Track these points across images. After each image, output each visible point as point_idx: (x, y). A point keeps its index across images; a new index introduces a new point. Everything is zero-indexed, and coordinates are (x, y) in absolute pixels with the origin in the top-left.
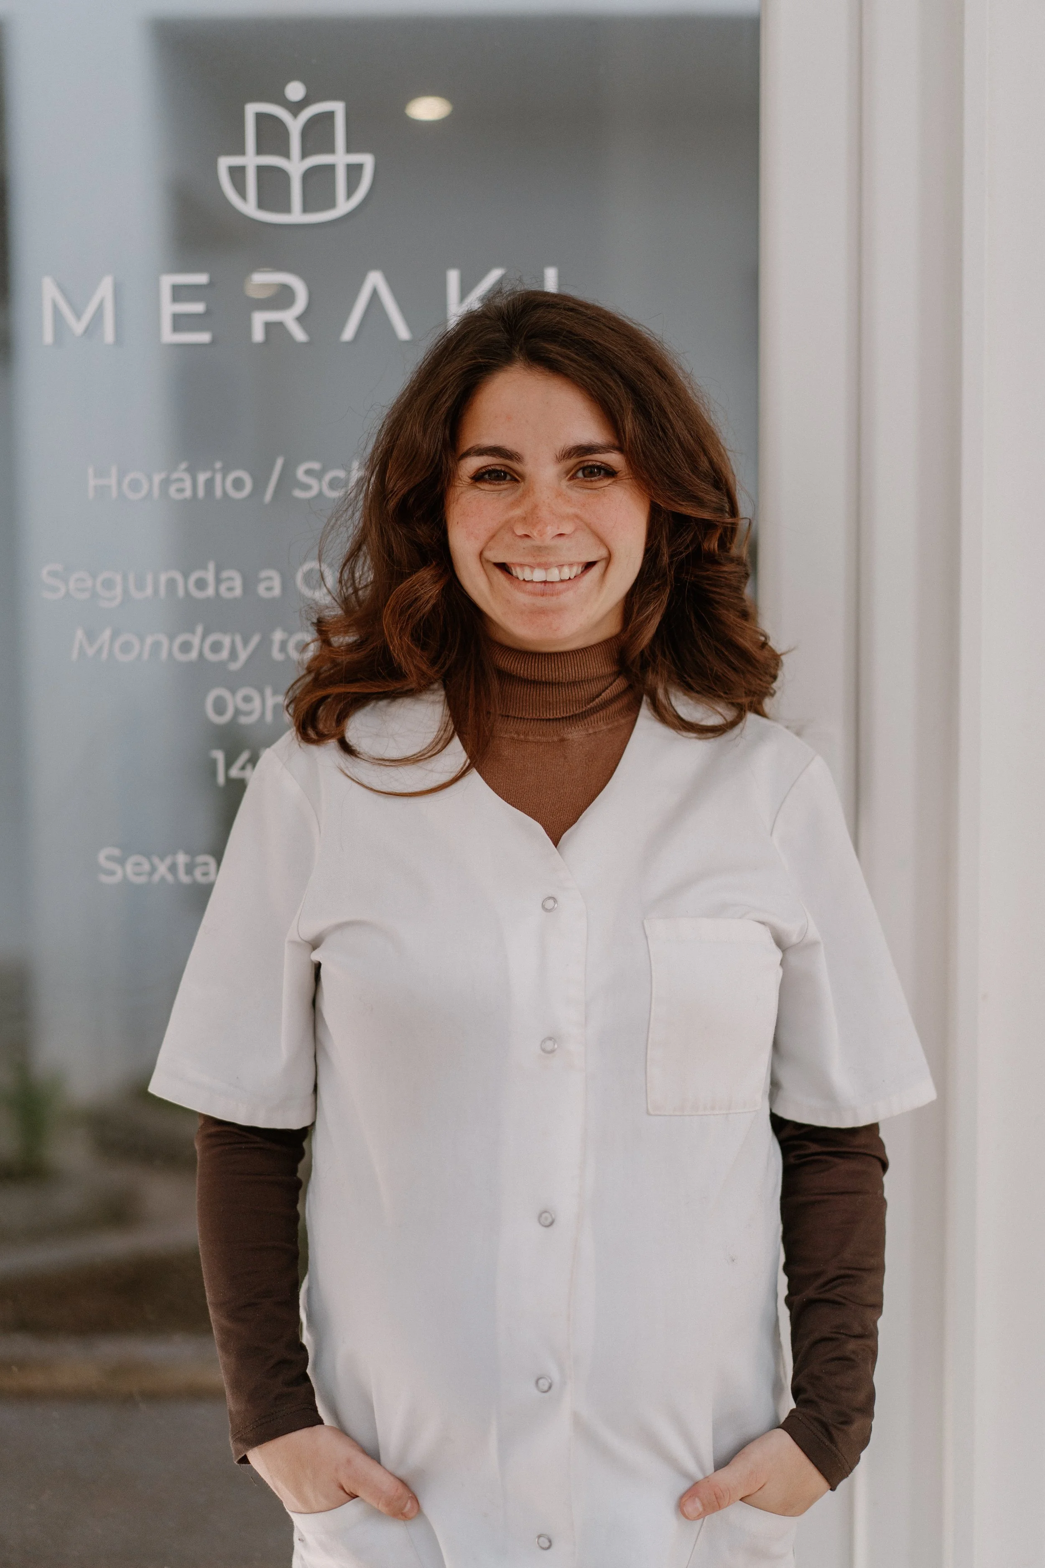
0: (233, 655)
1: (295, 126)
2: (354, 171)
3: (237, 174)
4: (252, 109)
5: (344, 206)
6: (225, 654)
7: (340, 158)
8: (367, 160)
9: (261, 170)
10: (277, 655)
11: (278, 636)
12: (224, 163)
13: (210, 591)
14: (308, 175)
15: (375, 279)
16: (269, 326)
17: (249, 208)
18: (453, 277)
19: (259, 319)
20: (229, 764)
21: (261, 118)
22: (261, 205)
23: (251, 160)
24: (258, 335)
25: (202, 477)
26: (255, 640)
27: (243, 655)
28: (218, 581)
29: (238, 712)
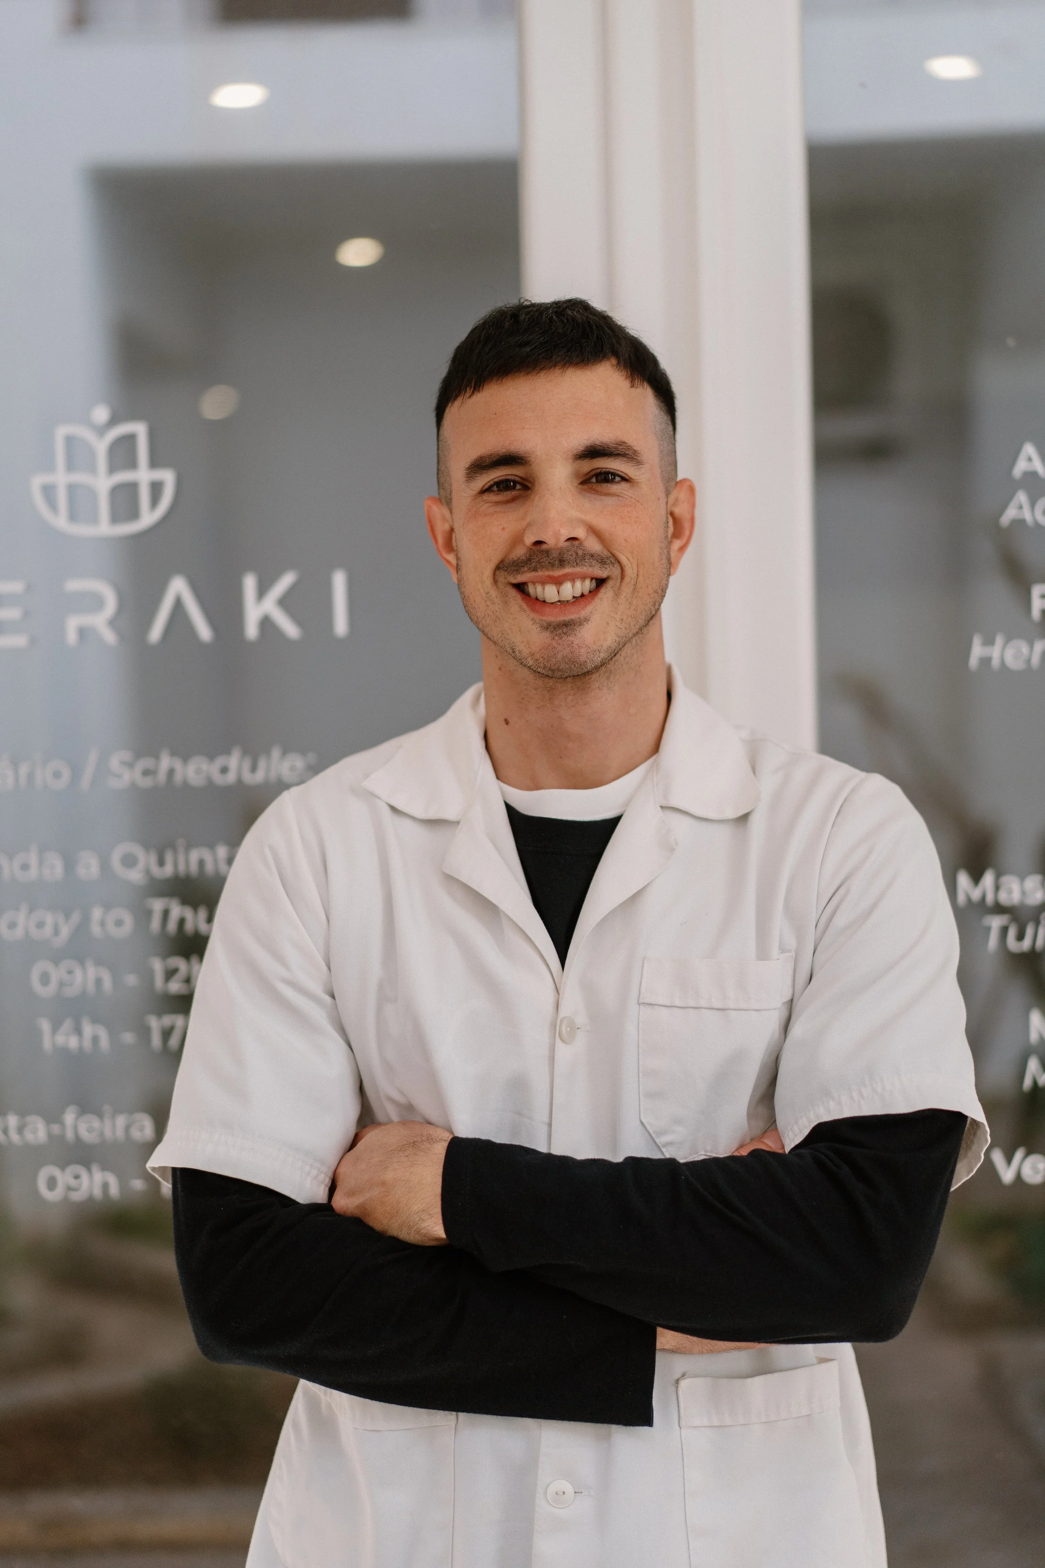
0: (56, 932)
1: (101, 446)
2: (156, 488)
3: (49, 491)
4: (62, 432)
5: (148, 518)
6: (48, 930)
7: (144, 475)
8: (168, 477)
9: (72, 489)
10: (96, 930)
11: (97, 913)
12: (37, 481)
13: (33, 873)
14: (116, 491)
15: (178, 586)
16: (83, 632)
17: (61, 522)
18: (250, 583)
19: (73, 624)
20: (55, 1029)
21: (70, 440)
22: (73, 517)
23: (61, 478)
24: (72, 637)
25: (24, 770)
26: (76, 917)
27: (65, 931)
28: (41, 863)
29: (61, 984)
